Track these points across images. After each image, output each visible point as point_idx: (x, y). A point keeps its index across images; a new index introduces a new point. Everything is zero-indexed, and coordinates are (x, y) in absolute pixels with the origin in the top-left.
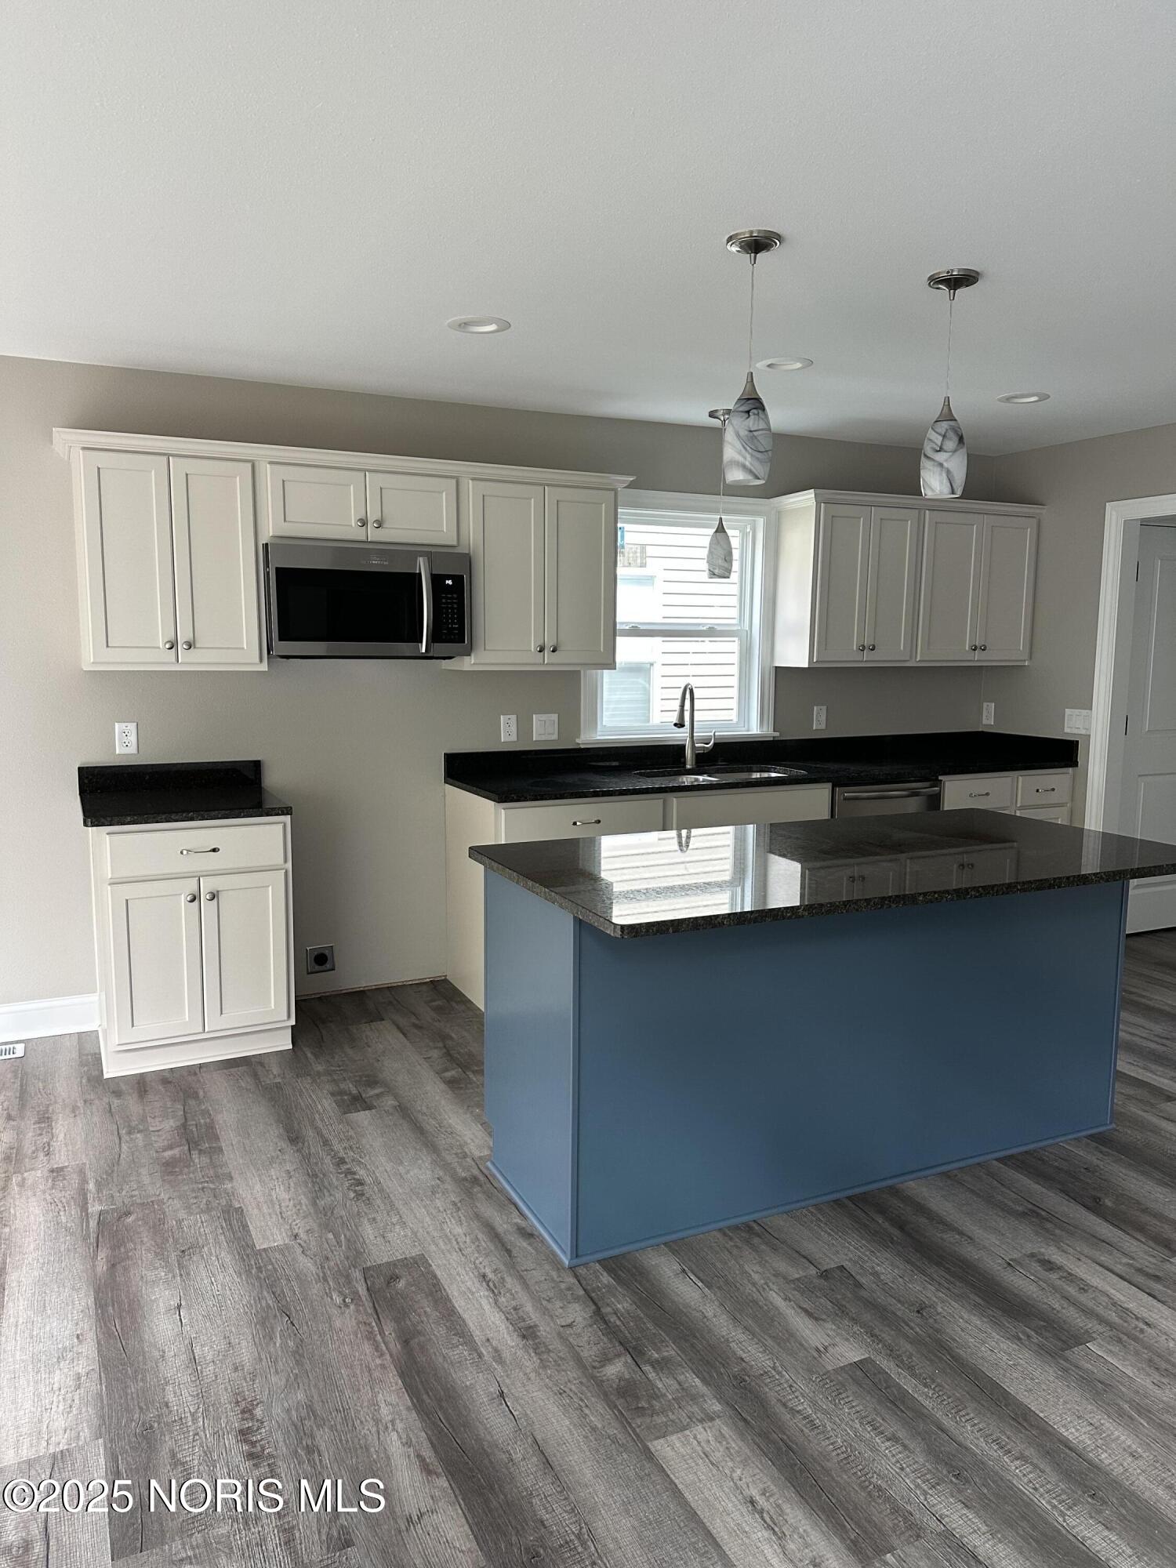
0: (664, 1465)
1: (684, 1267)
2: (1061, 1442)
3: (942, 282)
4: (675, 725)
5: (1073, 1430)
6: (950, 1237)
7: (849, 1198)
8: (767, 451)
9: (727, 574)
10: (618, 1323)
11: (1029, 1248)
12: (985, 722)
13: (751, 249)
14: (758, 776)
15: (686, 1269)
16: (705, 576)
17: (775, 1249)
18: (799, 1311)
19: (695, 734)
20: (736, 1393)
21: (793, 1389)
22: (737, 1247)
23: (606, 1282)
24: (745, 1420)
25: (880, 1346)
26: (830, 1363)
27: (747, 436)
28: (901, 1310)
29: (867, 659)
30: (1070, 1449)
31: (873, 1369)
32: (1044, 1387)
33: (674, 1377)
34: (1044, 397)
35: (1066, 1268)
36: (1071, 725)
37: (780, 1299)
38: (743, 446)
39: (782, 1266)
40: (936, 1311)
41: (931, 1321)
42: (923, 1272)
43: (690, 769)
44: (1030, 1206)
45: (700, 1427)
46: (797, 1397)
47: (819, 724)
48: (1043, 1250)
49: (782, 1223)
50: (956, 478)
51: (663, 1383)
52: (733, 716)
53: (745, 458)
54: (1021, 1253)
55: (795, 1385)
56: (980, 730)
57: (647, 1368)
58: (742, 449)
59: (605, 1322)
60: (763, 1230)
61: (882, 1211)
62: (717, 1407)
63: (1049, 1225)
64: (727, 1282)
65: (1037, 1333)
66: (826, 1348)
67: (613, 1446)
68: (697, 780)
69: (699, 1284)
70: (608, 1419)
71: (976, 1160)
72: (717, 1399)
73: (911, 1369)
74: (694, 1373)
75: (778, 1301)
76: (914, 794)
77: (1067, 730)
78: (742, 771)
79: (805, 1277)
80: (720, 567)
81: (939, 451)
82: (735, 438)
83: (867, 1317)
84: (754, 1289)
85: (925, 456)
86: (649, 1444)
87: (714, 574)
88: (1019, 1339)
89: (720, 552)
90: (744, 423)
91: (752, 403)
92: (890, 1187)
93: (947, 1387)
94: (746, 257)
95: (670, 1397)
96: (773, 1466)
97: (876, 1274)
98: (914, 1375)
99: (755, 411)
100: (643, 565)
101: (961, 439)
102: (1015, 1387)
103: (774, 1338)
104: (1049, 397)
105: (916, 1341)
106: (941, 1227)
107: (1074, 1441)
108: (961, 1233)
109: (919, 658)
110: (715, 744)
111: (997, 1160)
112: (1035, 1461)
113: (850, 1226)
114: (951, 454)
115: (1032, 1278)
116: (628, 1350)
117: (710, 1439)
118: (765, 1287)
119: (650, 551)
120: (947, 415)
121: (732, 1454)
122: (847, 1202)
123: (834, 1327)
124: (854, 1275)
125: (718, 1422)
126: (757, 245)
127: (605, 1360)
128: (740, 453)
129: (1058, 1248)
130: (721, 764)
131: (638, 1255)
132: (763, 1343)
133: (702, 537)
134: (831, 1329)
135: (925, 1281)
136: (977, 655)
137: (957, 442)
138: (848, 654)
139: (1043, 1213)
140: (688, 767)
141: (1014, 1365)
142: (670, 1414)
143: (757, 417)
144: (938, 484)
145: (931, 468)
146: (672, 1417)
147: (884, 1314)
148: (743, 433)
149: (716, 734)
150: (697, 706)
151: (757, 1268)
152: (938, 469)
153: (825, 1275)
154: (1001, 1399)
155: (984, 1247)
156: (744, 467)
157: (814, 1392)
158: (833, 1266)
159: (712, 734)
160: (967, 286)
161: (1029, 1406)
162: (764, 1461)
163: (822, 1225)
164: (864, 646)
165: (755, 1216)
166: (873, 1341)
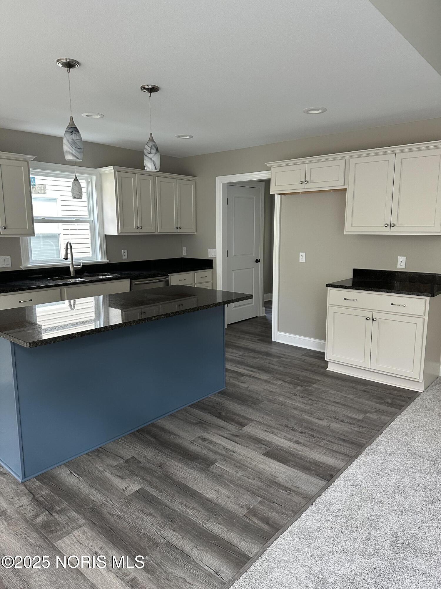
0: (61, 550)
1: (71, 471)
2: (206, 499)
3: (146, 89)
4: (64, 258)
5: (210, 494)
6: (172, 437)
7: (137, 431)
8: (81, 148)
9: (81, 198)
10: (43, 500)
11: (198, 435)
12: (184, 254)
13: (67, 66)
14: (102, 278)
15: (72, 472)
16: (71, 198)
17: (108, 456)
18: (116, 477)
19: (74, 262)
20: (91, 514)
21: (113, 507)
22: (93, 459)
23: (38, 485)
24: (94, 523)
25: (146, 482)
26: (127, 493)
27: (72, 142)
28: (154, 468)
29: (140, 232)
30: (209, 501)
31: (143, 491)
32: (201, 482)
33: (66, 515)
34: (191, 137)
35: (210, 439)
36: (210, 254)
37: (109, 474)
38: (71, 145)
39: (110, 461)
40: (166, 465)
41: (164, 469)
42: (163, 452)
43: (72, 276)
44: (199, 420)
45: (76, 532)
46: (114, 509)
47: (125, 257)
48: (202, 435)
49: (111, 446)
50: (157, 164)
51: (61, 519)
52: (90, 255)
53: (72, 151)
54: (195, 437)
55: (114, 505)
56: (182, 257)
57: (55, 514)
58: (70, 146)
59: (37, 501)
60: (103, 450)
61: (148, 433)
62: (83, 521)
63: (205, 426)
64: (89, 473)
65: (199, 464)
66: (126, 488)
67: (39, 549)
68: (75, 280)
69: (77, 477)
70: (38, 539)
71: (182, 408)
72: (83, 518)
73: (156, 488)
74: (74, 511)
75: (108, 475)
76: (160, 281)
77: (209, 256)
78: (95, 276)
79: (119, 464)
80: (77, 195)
81: (150, 153)
82: (67, 142)
83: (141, 473)
84: (99, 473)
85: (145, 155)
86: (55, 544)
87: (75, 197)
88: (194, 468)
89: (77, 189)
90: (70, 136)
91: (73, 129)
92: (152, 424)
93: (169, 491)
94: (65, 69)
95: (64, 523)
96: (105, 538)
97: (145, 457)
98: (158, 490)
99: (75, 132)
100: (45, 193)
101: (157, 149)
102: (192, 485)
103: (106, 490)
104: (193, 137)
105: (158, 478)
106: (169, 434)
107: (210, 498)
108: (176, 435)
109: (158, 231)
110: (82, 266)
111: (189, 406)
112: (197, 508)
113: (137, 441)
114: (154, 155)
115: (199, 445)
116: (47, 509)
117: (80, 534)
118: (104, 471)
119: (47, 187)
120: (152, 140)
121: (88, 538)
122: (137, 433)
123: (129, 480)
124: (137, 459)
125: (83, 527)
126: (70, 65)
127: (37, 515)
128: (70, 148)
129: (207, 433)
130: (86, 274)
131: (52, 471)
132: (102, 492)
133: (69, 182)
134: (129, 481)
135: (163, 455)
136: (179, 230)
137: (156, 150)
138: (132, 230)
139: (203, 422)
140: (72, 275)
141: (192, 477)
142: (64, 529)
143: (76, 135)
144: (150, 166)
145: (147, 159)
146: (64, 530)
147: (147, 470)
148: (70, 140)
149: (83, 262)
150: (74, 251)
151: (101, 465)
152: (150, 160)
153: (127, 461)
154: (187, 490)
155: (183, 438)
156: (72, 154)
157: (121, 506)
158: (130, 457)
159: (81, 262)
160: (155, 92)
161: (196, 490)
162: (101, 537)
163: (126, 443)
164: (138, 227)
165: (100, 446)
166: (143, 481)
